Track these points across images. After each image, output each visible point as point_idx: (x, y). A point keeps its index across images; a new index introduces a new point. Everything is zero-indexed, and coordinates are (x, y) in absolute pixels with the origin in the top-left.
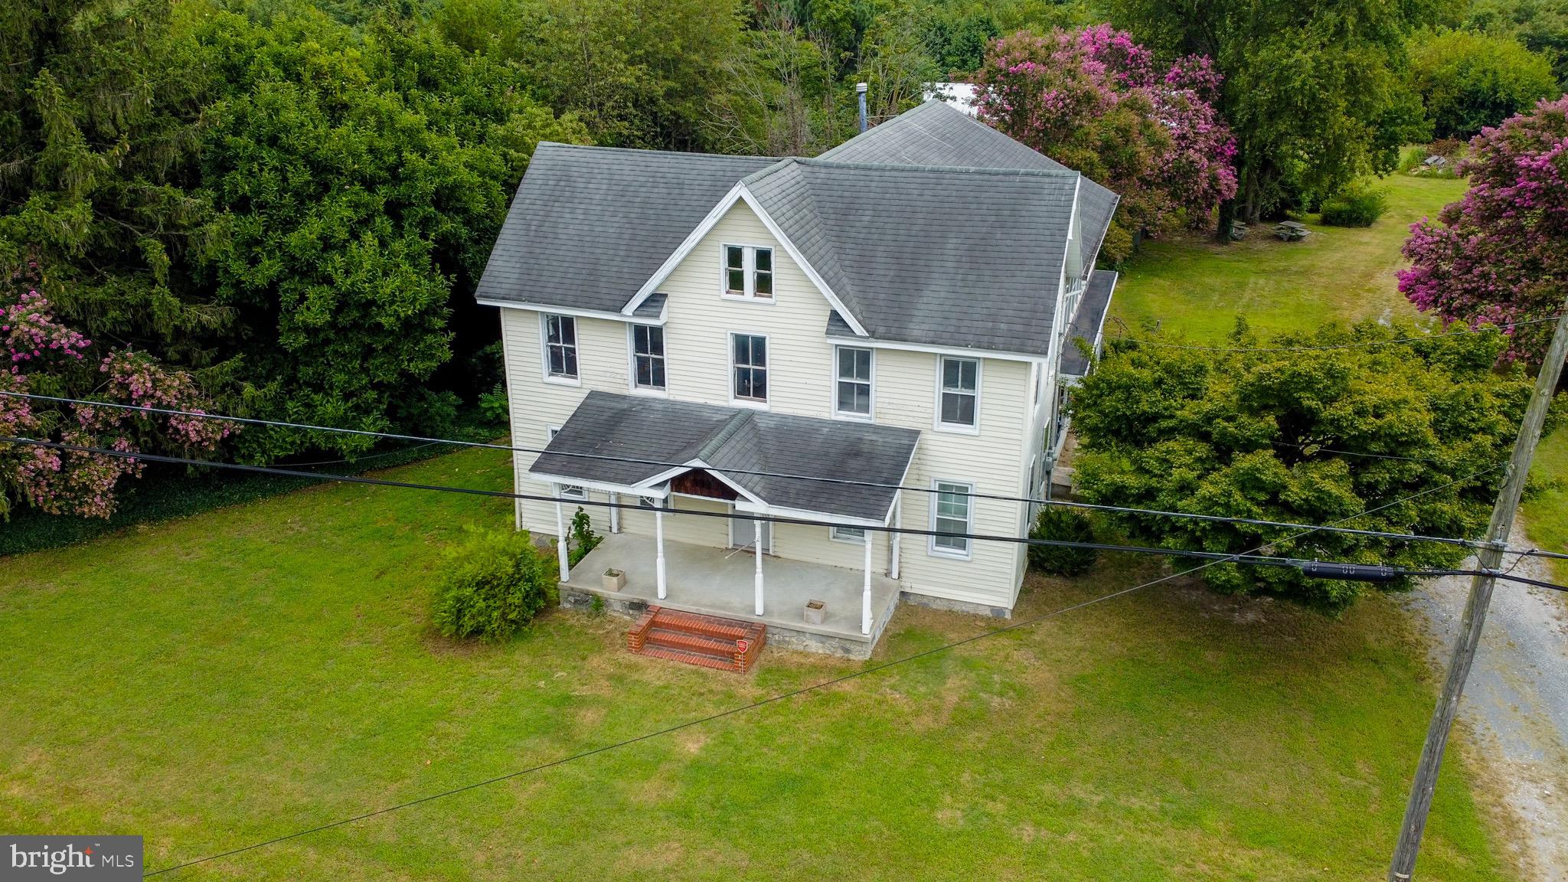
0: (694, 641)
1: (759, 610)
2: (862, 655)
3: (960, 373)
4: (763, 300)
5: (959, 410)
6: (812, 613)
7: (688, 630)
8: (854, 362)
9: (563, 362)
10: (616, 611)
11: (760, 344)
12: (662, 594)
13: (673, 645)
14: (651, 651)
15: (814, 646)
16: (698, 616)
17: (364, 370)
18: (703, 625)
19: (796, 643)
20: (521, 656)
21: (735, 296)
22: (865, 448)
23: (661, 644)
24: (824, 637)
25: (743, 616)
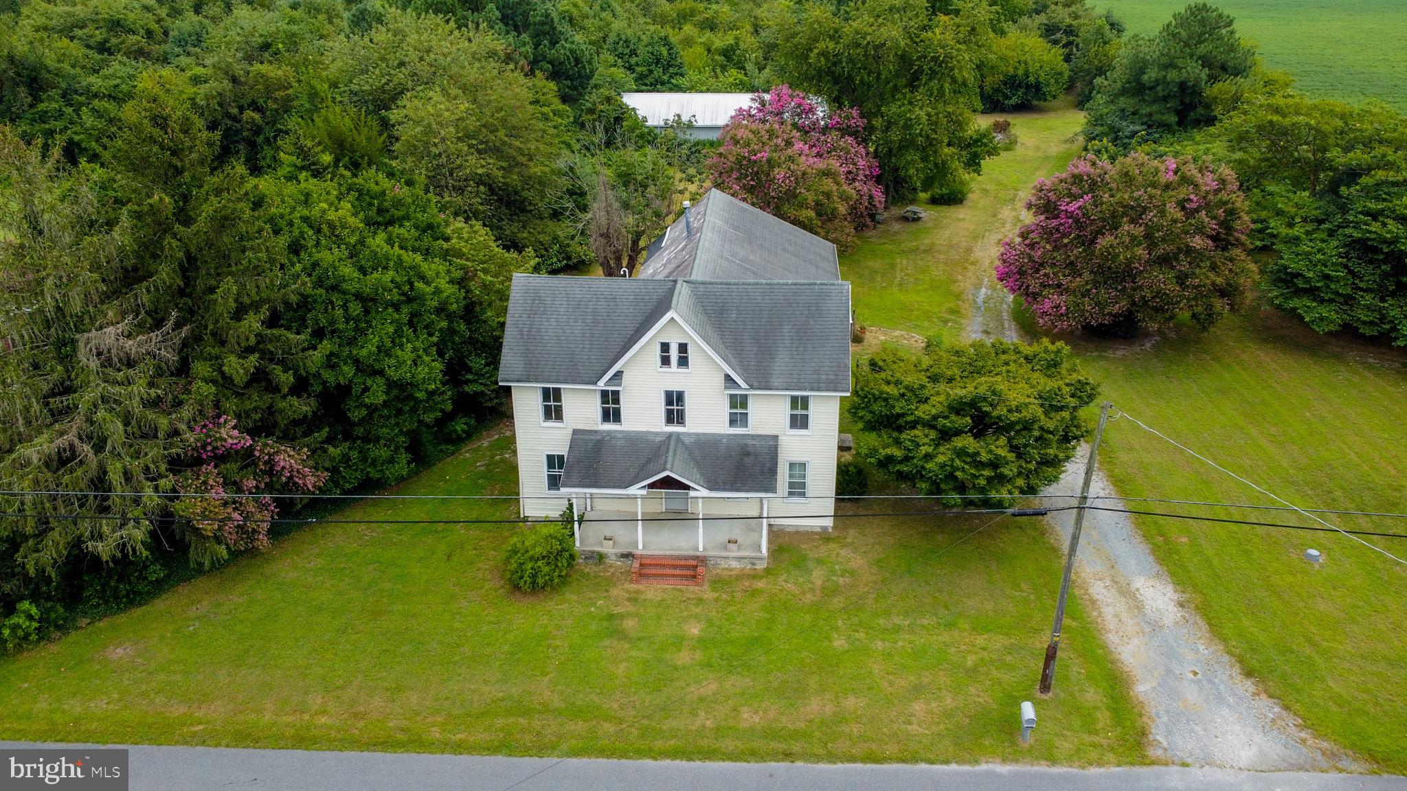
0: (667, 571)
1: (701, 549)
2: (761, 566)
3: (799, 403)
4: (683, 370)
5: (799, 422)
6: (731, 546)
7: (663, 566)
8: (738, 402)
9: (553, 412)
10: (612, 560)
11: (680, 396)
12: (640, 547)
13: (655, 575)
14: (644, 581)
15: (735, 564)
16: (665, 557)
18: (670, 562)
19: (723, 564)
20: (570, 596)
21: (665, 369)
22: (751, 450)
23: (647, 576)
24: (740, 559)
25: (692, 553)
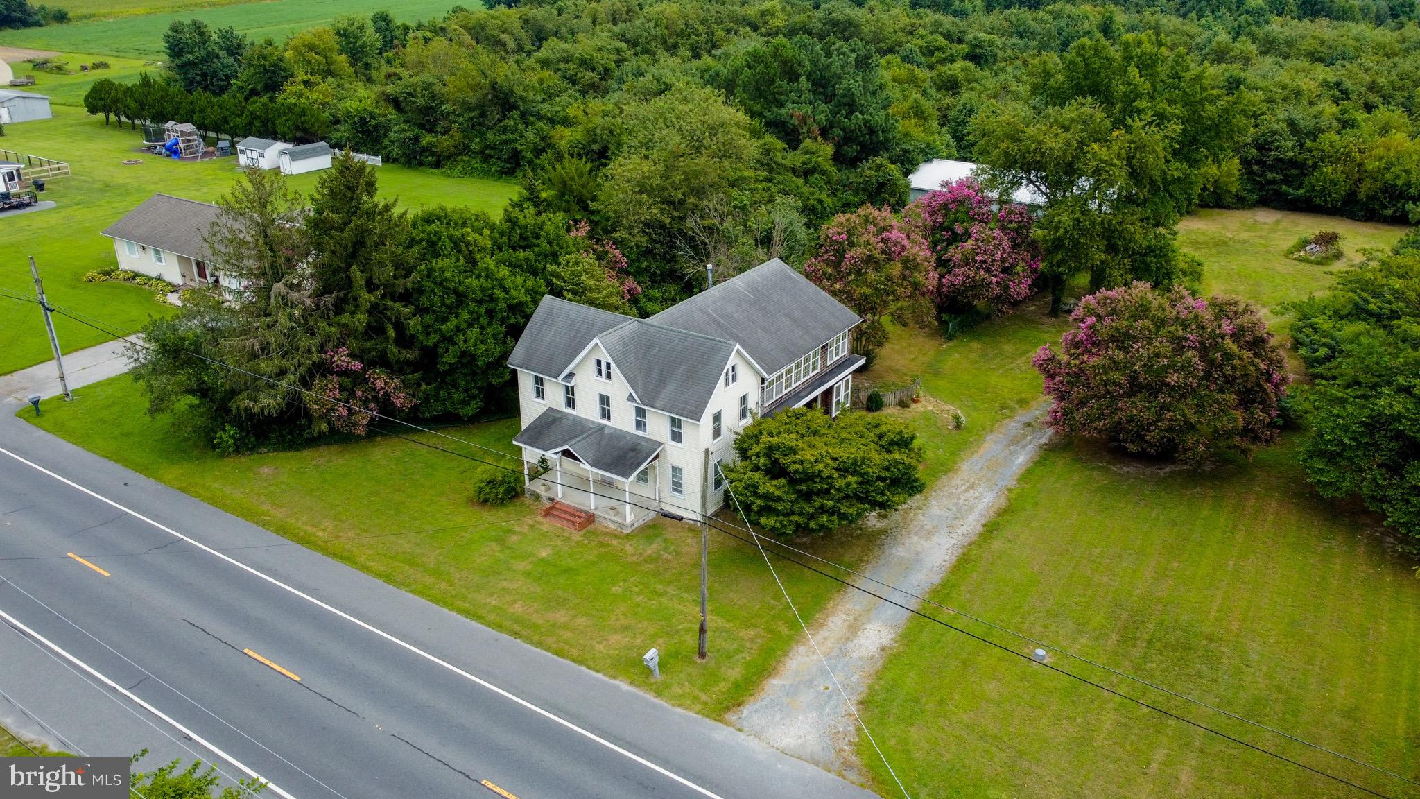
0: (566, 516)
1: (593, 507)
2: (627, 531)
3: (676, 423)
4: (608, 381)
5: (677, 437)
6: (611, 512)
7: (565, 512)
8: (640, 412)
9: (540, 393)
10: (544, 500)
11: (608, 398)
12: (560, 495)
13: (557, 516)
14: (549, 518)
15: (611, 525)
16: (570, 507)
17: (473, 380)
18: (571, 511)
19: (605, 523)
20: (502, 513)
21: (599, 378)
22: (639, 447)
23: (553, 516)
24: (615, 522)
25: (585, 508)
